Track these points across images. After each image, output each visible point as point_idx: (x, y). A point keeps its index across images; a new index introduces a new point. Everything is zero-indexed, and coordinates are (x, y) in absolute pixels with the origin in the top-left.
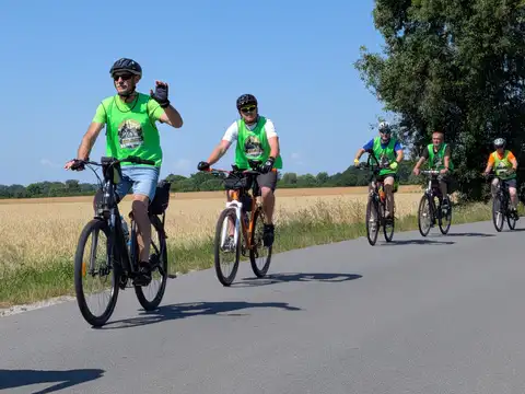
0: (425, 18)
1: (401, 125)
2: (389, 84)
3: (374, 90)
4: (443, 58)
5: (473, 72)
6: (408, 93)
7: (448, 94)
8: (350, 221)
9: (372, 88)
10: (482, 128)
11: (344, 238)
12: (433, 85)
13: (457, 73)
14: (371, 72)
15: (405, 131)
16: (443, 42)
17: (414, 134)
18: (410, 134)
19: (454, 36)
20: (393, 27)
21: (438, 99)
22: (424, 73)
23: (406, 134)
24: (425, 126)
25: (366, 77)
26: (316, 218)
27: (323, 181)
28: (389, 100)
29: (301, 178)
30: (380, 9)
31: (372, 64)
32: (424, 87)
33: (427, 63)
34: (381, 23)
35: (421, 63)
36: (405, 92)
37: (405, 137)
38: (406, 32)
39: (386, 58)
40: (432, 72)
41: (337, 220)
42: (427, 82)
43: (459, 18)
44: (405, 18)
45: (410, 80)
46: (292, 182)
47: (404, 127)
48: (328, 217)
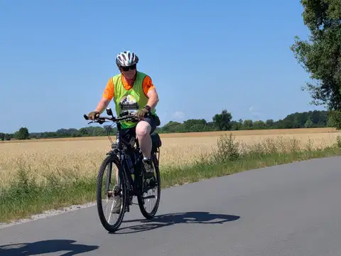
1: (322, 88)
2: (314, 60)
3: (304, 65)
6: (327, 67)
8: (288, 151)
9: (302, 63)
11: (285, 162)
14: (302, 53)
15: (324, 92)
17: (331, 94)
18: (328, 94)
20: (316, 23)
22: (337, 54)
23: (325, 94)
24: (338, 88)
25: (299, 56)
26: (266, 149)
27: (270, 125)
28: (313, 72)
29: (256, 123)
30: (307, 12)
31: (302, 48)
32: (337, 63)
33: (339, 46)
34: (307, 20)
35: (334, 47)
36: (325, 66)
37: (325, 96)
38: (325, 27)
39: (311, 43)
41: (280, 150)
42: (339, 59)
44: (324, 17)
45: (328, 58)
46: (249, 126)
47: (323, 90)
48: (274, 148)
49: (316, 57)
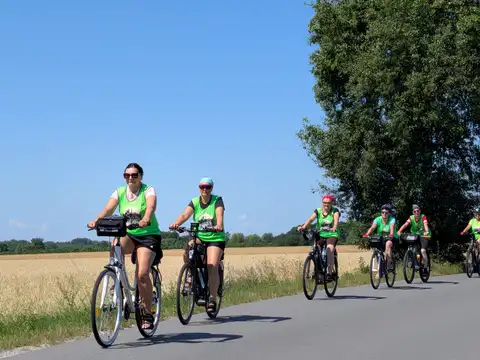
0: (361, 94)
1: (340, 190)
2: (328, 152)
3: (315, 158)
4: (377, 131)
5: (404, 142)
6: (346, 162)
7: (383, 162)
9: (313, 156)
10: (411, 194)
12: (368, 155)
13: (388, 143)
14: (313, 142)
15: (343, 196)
16: (377, 116)
17: (351, 199)
18: (347, 199)
19: (387, 109)
20: (332, 101)
21: (372, 165)
22: (360, 143)
23: (344, 198)
24: (361, 191)
25: (308, 146)
26: (262, 275)
27: (269, 241)
28: (328, 167)
29: (248, 238)
30: (320, 85)
31: (313, 134)
32: (360, 156)
33: (362, 134)
34: (321, 97)
35: (357, 135)
36: (343, 160)
37: (343, 201)
38: (343, 106)
39: (326, 129)
40: (367, 143)
41: (280, 277)
42: (363, 152)
43: (391, 94)
44: (342, 92)
45: (348, 150)
46: (240, 241)
47: (341, 193)
49: (331, 148)
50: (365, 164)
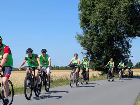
0: (93, 25)
1: (87, 53)
2: (84, 42)
3: (80, 44)
4: (98, 36)
5: (106, 40)
6: (89, 45)
7: (99, 45)
10: (108, 55)
12: (95, 43)
13: (101, 40)
14: (79, 39)
15: (88, 55)
16: (98, 32)
17: (90, 56)
18: (89, 56)
19: (101, 30)
20: (85, 28)
21: (97, 46)
22: (93, 40)
23: (88, 56)
24: (93, 53)
25: (78, 40)
26: (64, 78)
28: (83, 47)
29: (60, 67)
30: (81, 23)
31: (79, 37)
33: (94, 37)
34: (82, 26)
35: (92, 37)
38: (88, 29)
39: (83, 36)
40: (95, 40)
42: (94, 42)
43: (102, 25)
44: (88, 25)
45: (89, 42)
46: (58, 68)
47: (88, 54)
48: (67, 78)
49: (84, 41)
50: (94, 46)
